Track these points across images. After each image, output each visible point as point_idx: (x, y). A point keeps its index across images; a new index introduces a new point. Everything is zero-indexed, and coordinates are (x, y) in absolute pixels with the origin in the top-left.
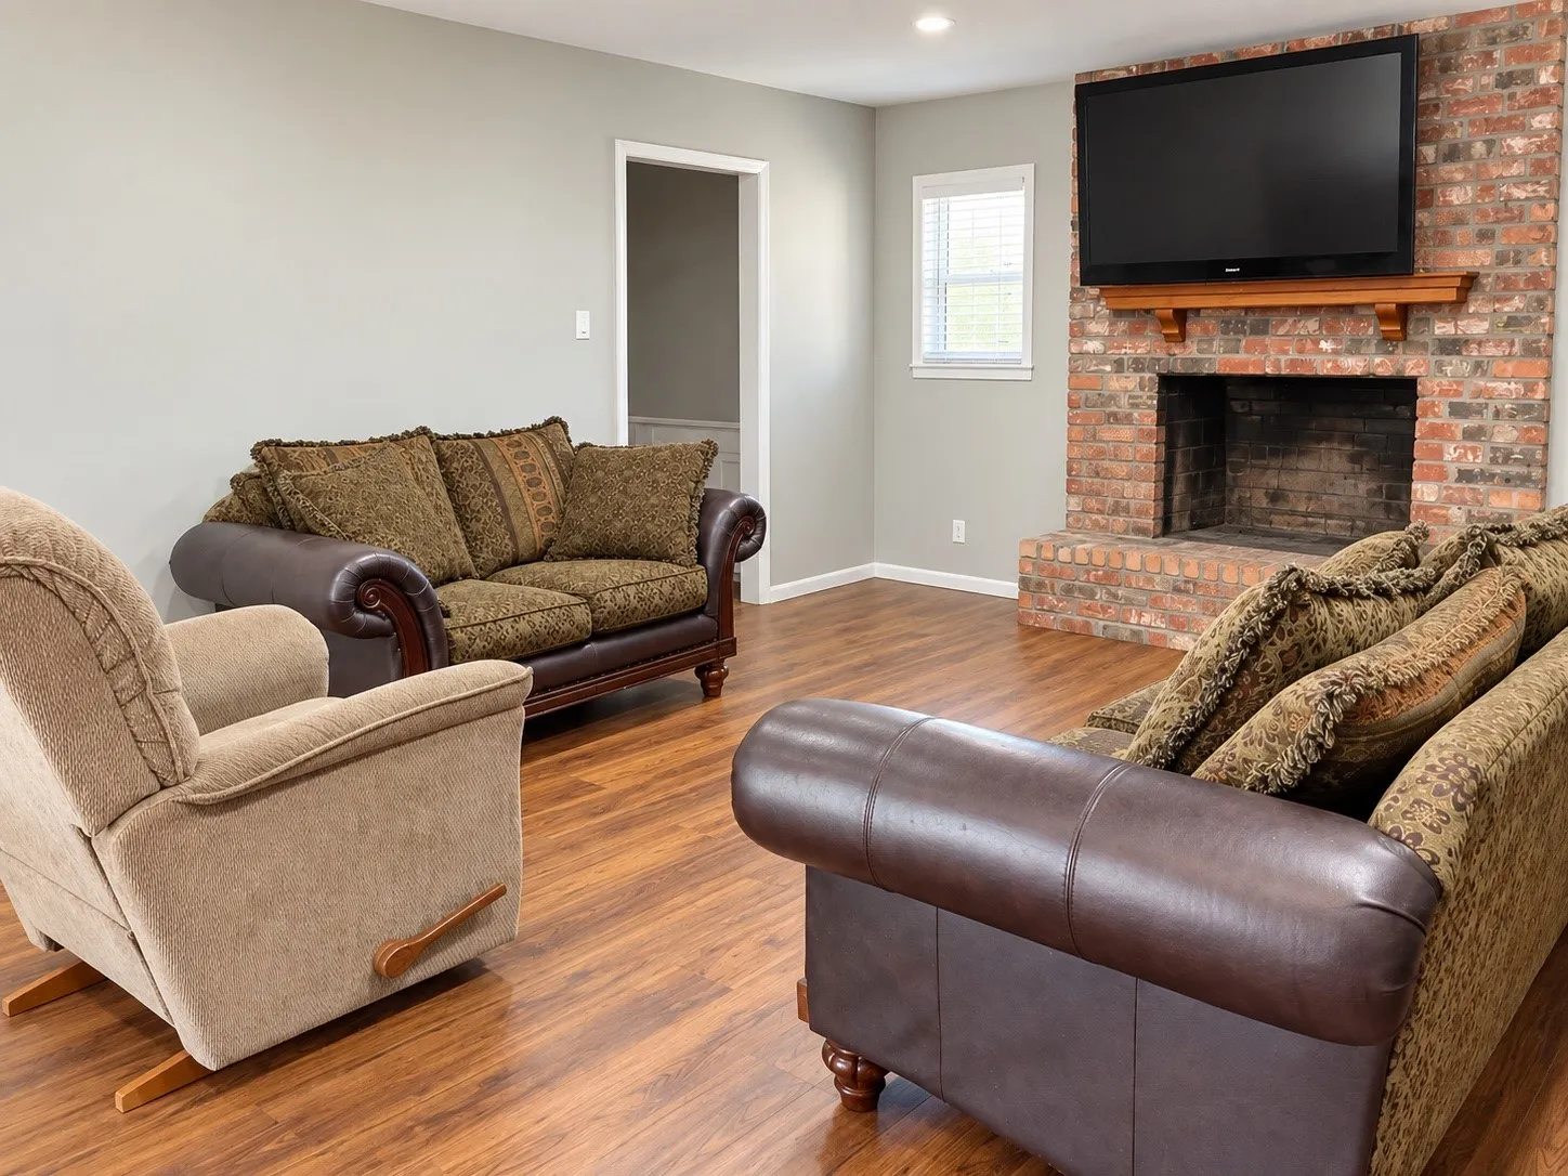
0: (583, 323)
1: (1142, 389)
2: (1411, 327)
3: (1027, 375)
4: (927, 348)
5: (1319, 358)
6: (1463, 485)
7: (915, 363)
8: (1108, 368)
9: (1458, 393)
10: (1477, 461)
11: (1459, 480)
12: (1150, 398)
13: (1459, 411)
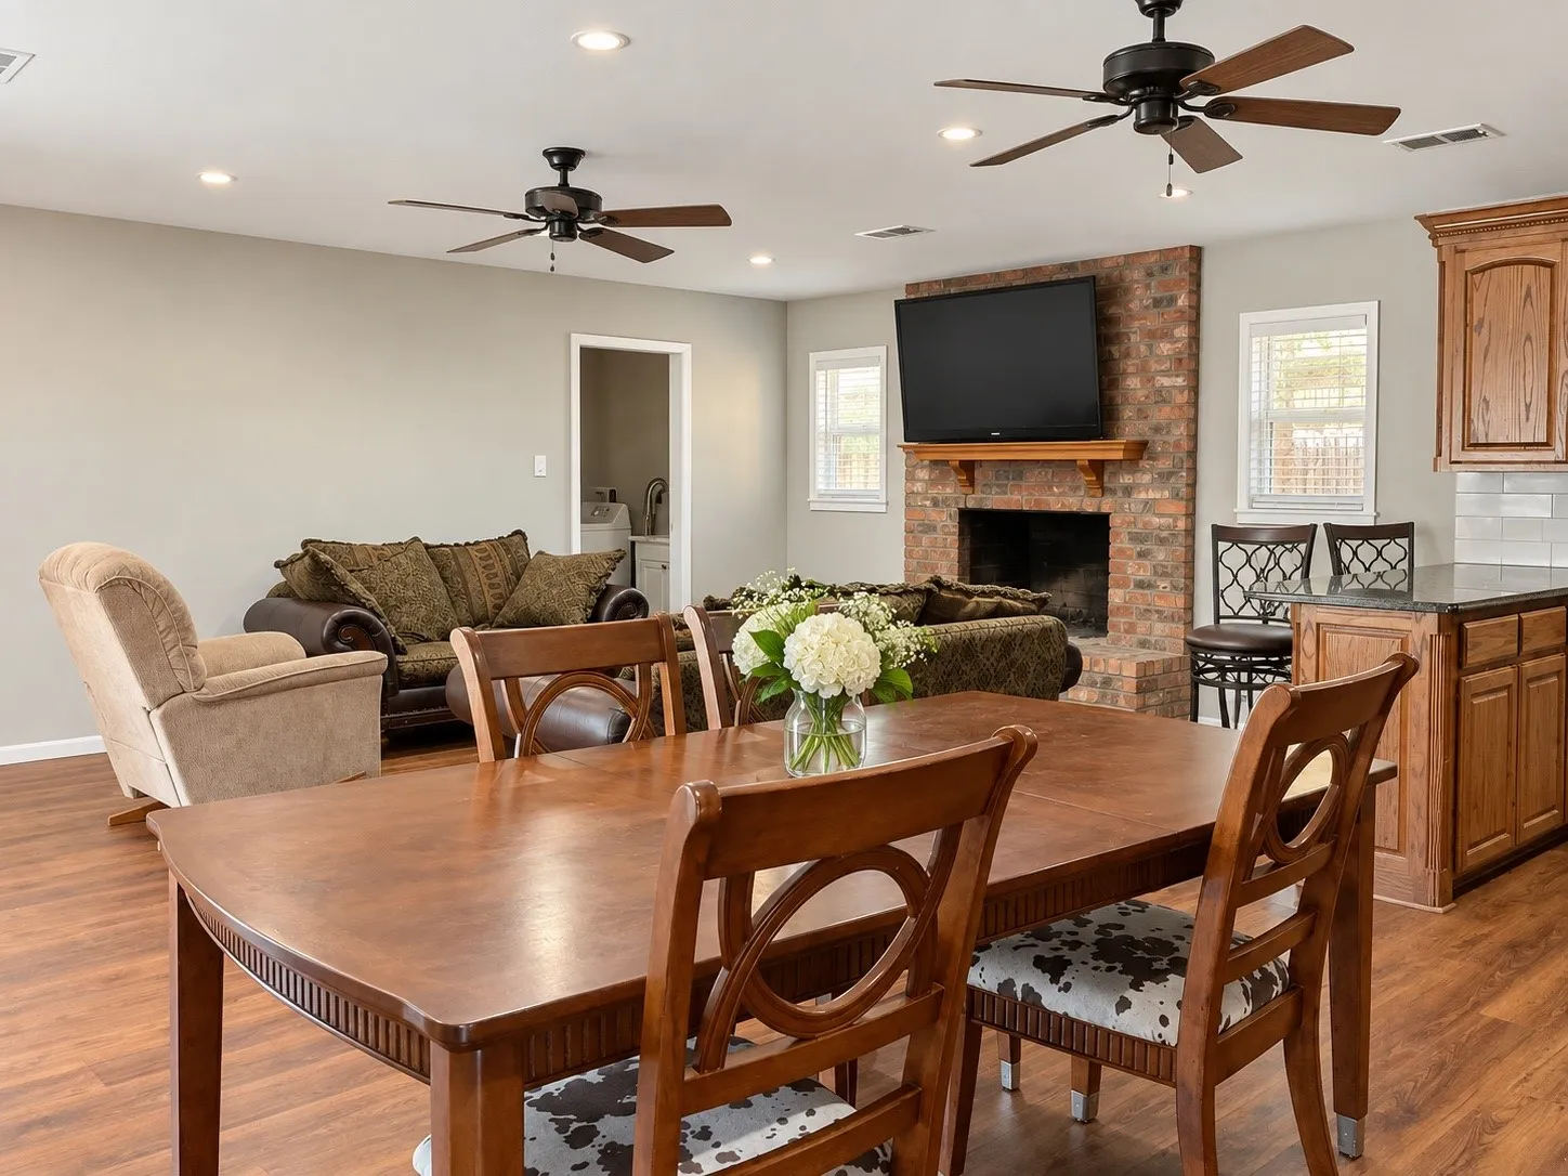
0: (541, 464)
1: (949, 520)
2: (1106, 478)
3: (883, 509)
4: (821, 487)
5: (1052, 499)
6: (1139, 591)
7: (812, 497)
8: (928, 503)
9: (1134, 526)
10: (1145, 574)
11: (1136, 587)
12: (953, 526)
13: (1135, 538)
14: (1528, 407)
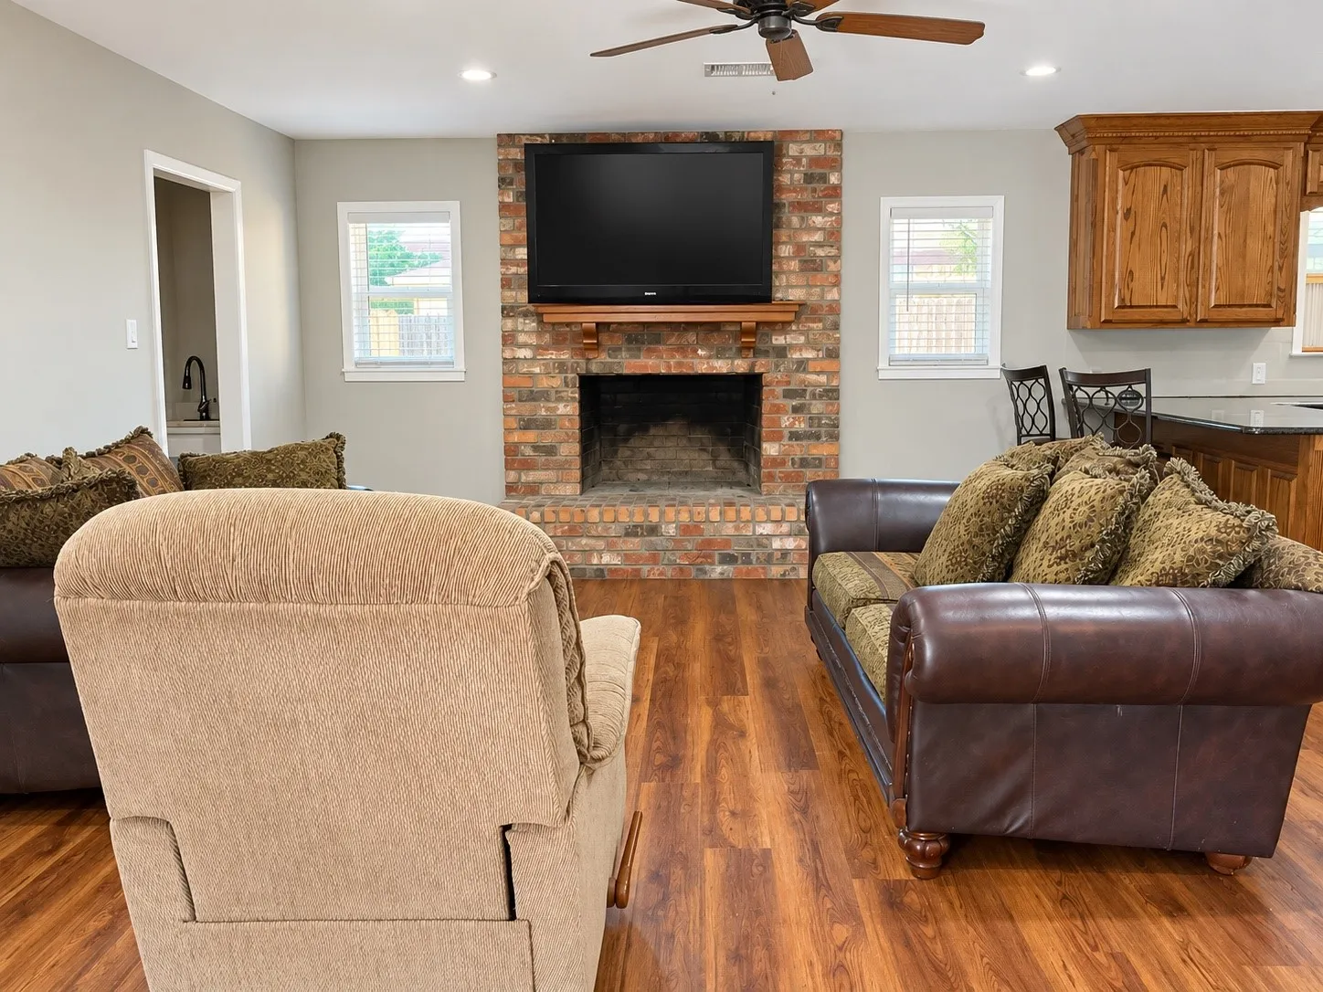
0: (132, 332)
1: (567, 385)
3: (461, 377)
4: (357, 354)
5: (696, 361)
6: (794, 443)
7: (346, 369)
8: (537, 370)
9: (788, 383)
10: (801, 426)
11: (790, 439)
12: (573, 392)
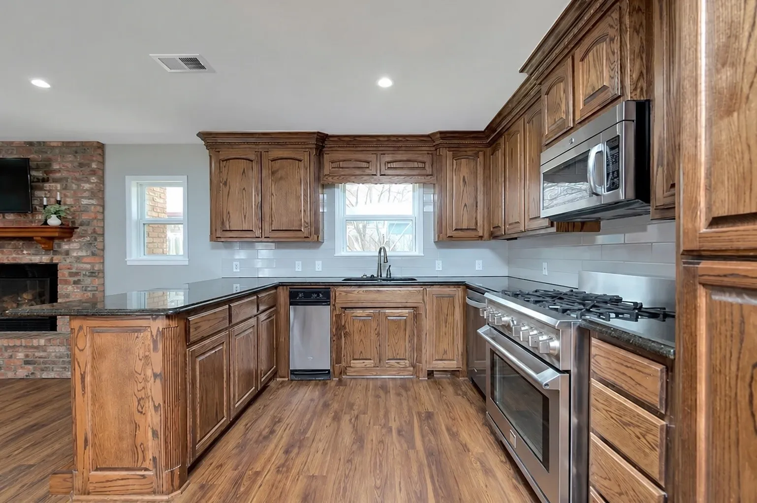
2: (55, 246)
13: (72, 274)
14: (245, 216)
